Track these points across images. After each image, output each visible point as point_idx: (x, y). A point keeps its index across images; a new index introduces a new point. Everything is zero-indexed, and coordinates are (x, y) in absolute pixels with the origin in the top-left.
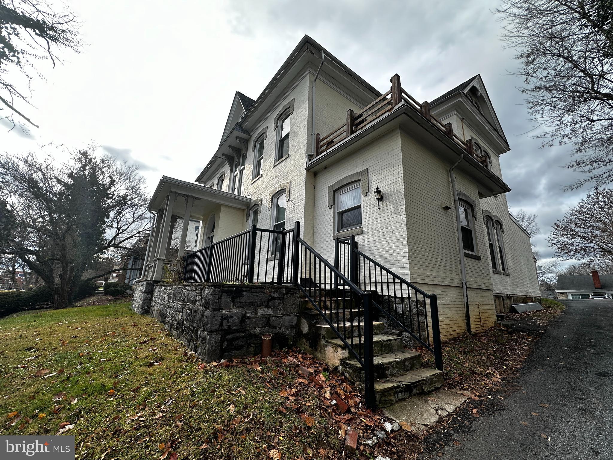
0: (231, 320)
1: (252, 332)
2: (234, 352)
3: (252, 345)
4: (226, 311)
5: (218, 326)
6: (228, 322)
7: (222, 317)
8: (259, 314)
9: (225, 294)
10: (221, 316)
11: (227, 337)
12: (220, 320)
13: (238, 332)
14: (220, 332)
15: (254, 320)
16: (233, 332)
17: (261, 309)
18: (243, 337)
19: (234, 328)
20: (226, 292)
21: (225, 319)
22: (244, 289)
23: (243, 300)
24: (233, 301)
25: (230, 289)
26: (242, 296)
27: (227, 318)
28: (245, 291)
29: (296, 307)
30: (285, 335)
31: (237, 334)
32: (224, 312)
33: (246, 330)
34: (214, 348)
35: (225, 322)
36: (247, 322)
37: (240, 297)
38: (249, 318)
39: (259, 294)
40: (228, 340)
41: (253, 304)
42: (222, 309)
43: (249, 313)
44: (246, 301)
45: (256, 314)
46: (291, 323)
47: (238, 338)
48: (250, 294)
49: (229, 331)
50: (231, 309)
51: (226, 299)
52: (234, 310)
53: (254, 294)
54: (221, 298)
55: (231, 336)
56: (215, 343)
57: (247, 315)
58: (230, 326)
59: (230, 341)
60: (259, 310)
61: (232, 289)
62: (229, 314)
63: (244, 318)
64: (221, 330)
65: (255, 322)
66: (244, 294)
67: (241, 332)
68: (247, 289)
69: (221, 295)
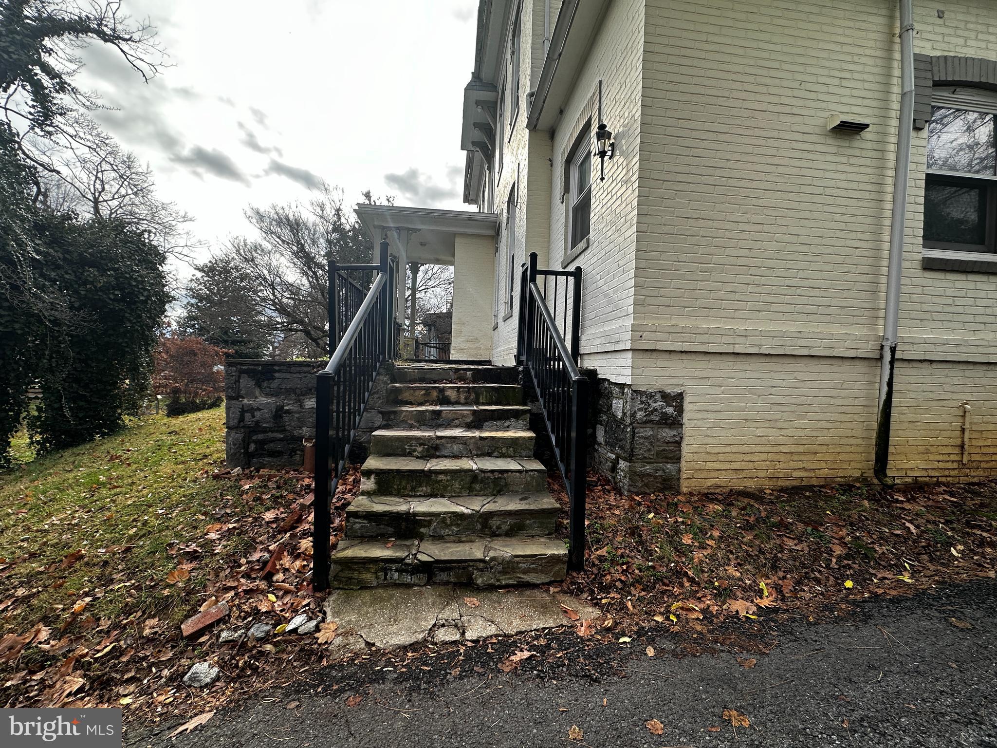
0: (258, 414)
1: (295, 433)
2: (266, 459)
3: (298, 452)
4: (248, 401)
5: (236, 421)
6: (253, 417)
7: (242, 409)
8: (307, 407)
9: (245, 375)
10: (241, 407)
11: (254, 438)
12: (239, 413)
13: (272, 432)
14: (242, 430)
15: (297, 415)
16: (265, 431)
17: (310, 399)
18: (281, 440)
19: (264, 425)
20: (245, 372)
21: (247, 411)
22: (277, 368)
23: (275, 384)
24: (259, 385)
25: (252, 367)
26: (273, 378)
27: (252, 410)
28: (279, 371)
29: (379, 398)
30: (361, 443)
31: (271, 435)
32: (245, 401)
33: (285, 430)
34: (232, 451)
35: (248, 416)
36: (286, 418)
37: (268, 380)
38: (288, 412)
39: (303, 375)
40: (255, 442)
41: (293, 390)
42: (243, 398)
43: (289, 404)
44: (280, 386)
45: (301, 406)
46: (370, 425)
47: (273, 440)
48: (288, 376)
49: (256, 428)
50: (256, 397)
51: (246, 382)
52: (263, 400)
53: (295, 375)
54: (239, 381)
55: (260, 437)
56: (235, 445)
57: (286, 408)
58: (257, 422)
59: (261, 443)
60: (307, 400)
61: (256, 367)
62: (255, 405)
63: (279, 413)
64: (243, 427)
65: (298, 418)
66: (277, 375)
67: (277, 431)
68: (282, 367)
69: (239, 377)
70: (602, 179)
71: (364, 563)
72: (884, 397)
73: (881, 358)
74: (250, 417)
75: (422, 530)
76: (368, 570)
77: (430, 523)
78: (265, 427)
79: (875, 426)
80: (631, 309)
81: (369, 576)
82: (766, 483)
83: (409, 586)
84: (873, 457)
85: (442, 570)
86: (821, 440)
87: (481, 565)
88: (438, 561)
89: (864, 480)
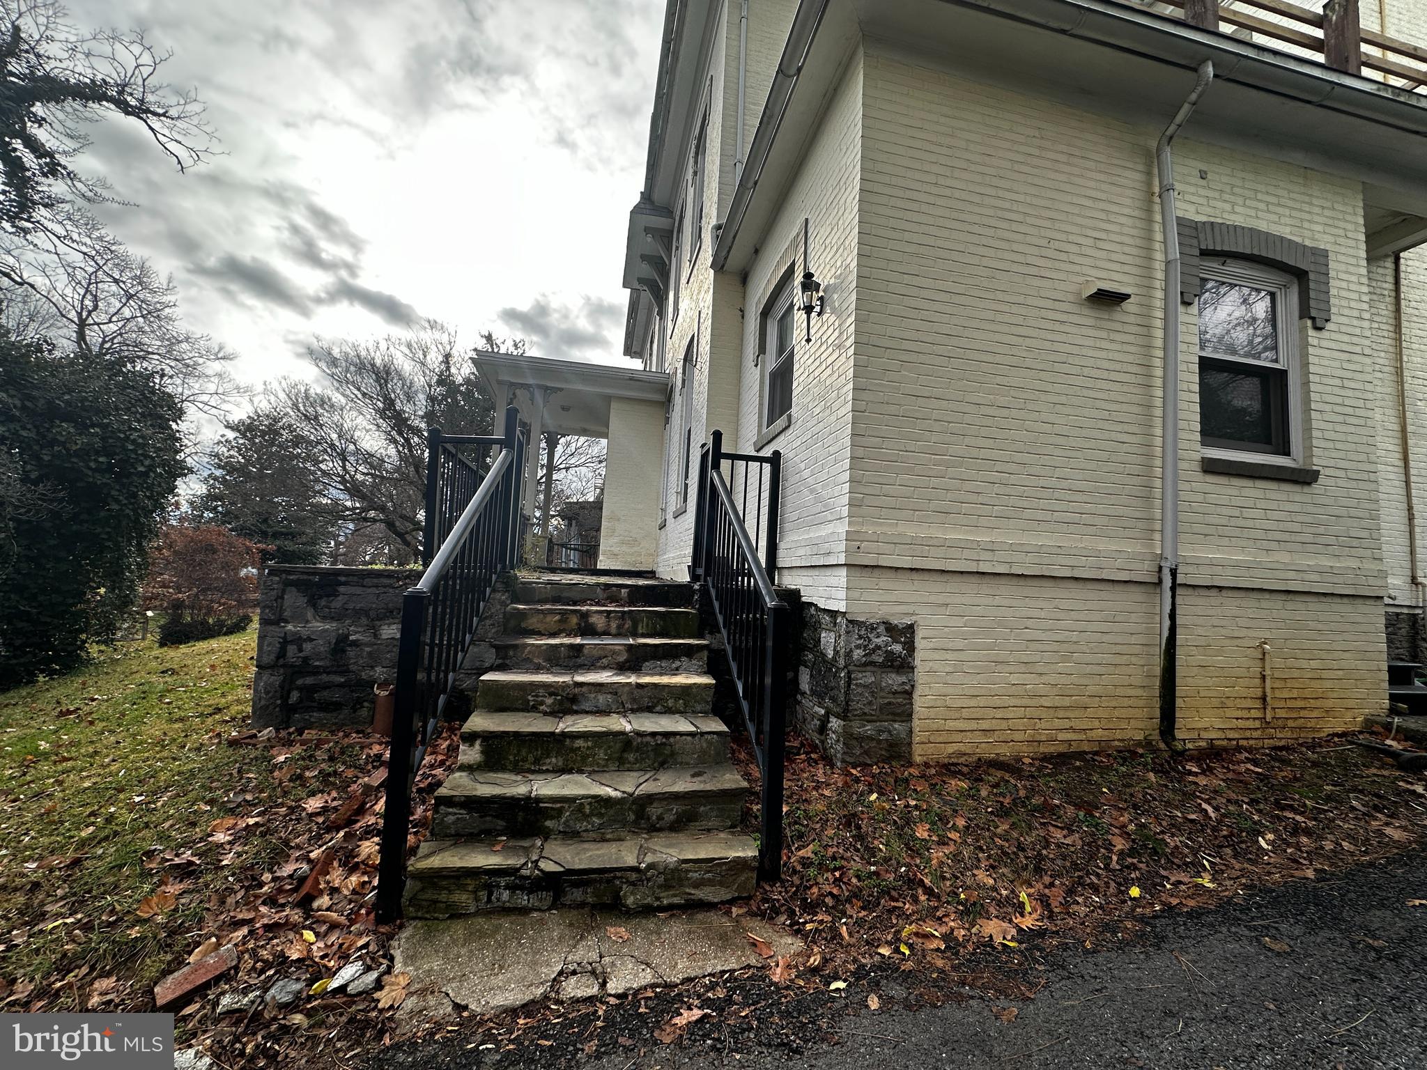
0: (308, 647)
1: (364, 675)
2: (315, 714)
3: (366, 704)
4: (294, 627)
5: (273, 657)
6: (300, 650)
7: (285, 638)
8: (384, 637)
9: (293, 589)
10: (283, 635)
11: (300, 682)
12: (278, 645)
13: (328, 673)
14: (282, 671)
15: (368, 649)
16: (316, 672)
17: (389, 625)
18: (341, 685)
19: (317, 663)
20: (294, 584)
21: (292, 642)
22: (343, 579)
23: (337, 603)
24: (313, 603)
25: (305, 577)
26: (335, 594)
27: (299, 640)
28: (345, 584)
29: (493, 625)
30: (462, 691)
31: (325, 678)
32: (290, 627)
33: (348, 671)
34: (263, 702)
35: (291, 650)
36: (351, 652)
37: (328, 596)
38: (355, 644)
39: (383, 590)
40: (300, 689)
41: (365, 612)
42: (287, 622)
43: (356, 633)
44: (346, 606)
45: (376, 636)
46: (478, 664)
47: (327, 687)
48: (358, 590)
49: (305, 667)
50: (307, 622)
51: (293, 599)
52: (318, 625)
53: (369, 590)
54: (282, 598)
55: (309, 680)
56: (267, 693)
57: (351, 638)
58: (306, 659)
59: (308, 691)
60: (386, 627)
61: (311, 577)
62: (305, 633)
63: (341, 645)
64: (284, 666)
65: (370, 653)
66: (342, 589)
67: (335, 673)
68: (351, 578)
69: (284, 591)
70: (808, 340)
71: (458, 878)
72: (1166, 634)
73: (1160, 582)
74: (296, 651)
75: (548, 823)
76: (463, 888)
77: (560, 812)
78: (317, 667)
79: (1158, 671)
80: (845, 511)
81: (464, 897)
82: (1025, 749)
83: (524, 911)
84: (1158, 713)
85: (576, 885)
86: (1092, 690)
87: (634, 876)
88: (570, 872)
89: (1147, 744)
